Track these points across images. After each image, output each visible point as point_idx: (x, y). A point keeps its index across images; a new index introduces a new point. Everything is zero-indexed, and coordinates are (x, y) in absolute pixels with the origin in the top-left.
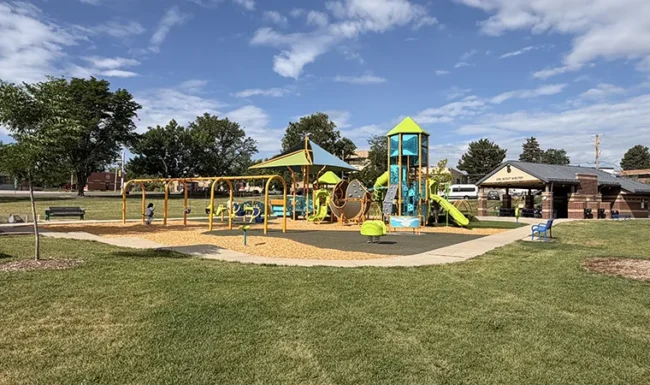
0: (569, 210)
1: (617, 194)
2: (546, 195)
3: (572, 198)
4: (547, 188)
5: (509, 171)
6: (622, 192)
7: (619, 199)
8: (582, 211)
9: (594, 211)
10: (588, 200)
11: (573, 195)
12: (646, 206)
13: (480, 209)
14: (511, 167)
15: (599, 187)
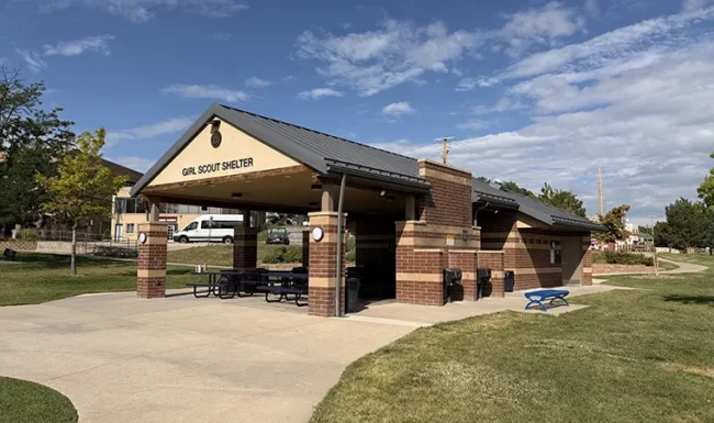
0: (400, 276)
1: (509, 230)
2: (321, 225)
3: (408, 237)
4: (326, 198)
5: (216, 141)
6: (520, 224)
7: (513, 241)
8: (437, 278)
9: (469, 276)
10: (450, 242)
11: (409, 226)
12: (558, 258)
13: (143, 273)
14: (224, 128)
15: (475, 205)
